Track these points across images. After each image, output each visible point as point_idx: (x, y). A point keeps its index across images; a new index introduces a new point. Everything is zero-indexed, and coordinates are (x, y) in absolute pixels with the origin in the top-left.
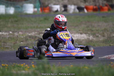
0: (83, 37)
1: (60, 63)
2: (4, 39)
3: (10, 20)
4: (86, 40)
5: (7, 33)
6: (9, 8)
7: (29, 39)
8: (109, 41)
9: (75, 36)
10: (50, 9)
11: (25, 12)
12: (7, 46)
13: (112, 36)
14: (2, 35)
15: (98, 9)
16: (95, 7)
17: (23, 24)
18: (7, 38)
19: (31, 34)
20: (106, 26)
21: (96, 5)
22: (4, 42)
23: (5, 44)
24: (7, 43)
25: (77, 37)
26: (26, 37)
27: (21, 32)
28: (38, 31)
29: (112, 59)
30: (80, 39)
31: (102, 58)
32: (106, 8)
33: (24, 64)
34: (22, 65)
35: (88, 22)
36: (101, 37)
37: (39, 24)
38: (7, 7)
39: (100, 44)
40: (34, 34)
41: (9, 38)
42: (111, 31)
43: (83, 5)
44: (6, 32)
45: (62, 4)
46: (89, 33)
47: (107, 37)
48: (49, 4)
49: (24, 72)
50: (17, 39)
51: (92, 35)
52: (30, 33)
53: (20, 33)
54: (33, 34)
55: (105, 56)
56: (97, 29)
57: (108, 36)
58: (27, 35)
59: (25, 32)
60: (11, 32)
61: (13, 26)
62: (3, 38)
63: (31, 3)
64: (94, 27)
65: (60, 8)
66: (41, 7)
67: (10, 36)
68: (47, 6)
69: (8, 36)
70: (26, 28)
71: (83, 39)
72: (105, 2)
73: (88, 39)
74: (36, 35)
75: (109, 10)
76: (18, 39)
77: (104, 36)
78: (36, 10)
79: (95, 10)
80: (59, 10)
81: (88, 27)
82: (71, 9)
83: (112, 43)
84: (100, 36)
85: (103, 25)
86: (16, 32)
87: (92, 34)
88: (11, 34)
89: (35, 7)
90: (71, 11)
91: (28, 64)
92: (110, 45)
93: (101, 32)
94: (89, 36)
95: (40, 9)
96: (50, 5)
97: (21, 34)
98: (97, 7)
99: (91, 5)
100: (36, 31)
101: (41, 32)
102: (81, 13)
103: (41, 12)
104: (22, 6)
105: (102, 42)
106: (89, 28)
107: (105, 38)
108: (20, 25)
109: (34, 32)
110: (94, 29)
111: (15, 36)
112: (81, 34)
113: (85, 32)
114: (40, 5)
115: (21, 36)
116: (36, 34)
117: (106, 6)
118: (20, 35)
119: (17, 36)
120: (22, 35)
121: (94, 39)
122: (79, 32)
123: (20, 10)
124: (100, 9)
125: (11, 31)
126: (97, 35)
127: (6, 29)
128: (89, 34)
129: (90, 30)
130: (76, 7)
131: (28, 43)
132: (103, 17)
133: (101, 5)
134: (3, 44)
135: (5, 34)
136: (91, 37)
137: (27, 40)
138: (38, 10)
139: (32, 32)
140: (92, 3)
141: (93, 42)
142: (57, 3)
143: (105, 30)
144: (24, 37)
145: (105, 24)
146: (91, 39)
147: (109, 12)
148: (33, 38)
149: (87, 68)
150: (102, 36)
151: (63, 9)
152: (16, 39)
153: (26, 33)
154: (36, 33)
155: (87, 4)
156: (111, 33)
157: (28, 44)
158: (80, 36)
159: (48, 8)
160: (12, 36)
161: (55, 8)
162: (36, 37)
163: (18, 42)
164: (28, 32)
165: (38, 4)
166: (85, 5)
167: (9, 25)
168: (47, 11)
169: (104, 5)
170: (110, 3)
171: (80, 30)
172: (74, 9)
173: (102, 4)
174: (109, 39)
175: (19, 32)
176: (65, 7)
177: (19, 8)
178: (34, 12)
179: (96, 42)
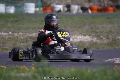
0: (87, 39)
1: (61, 66)
2: (3, 40)
3: (10, 20)
4: (89, 42)
5: (7, 34)
6: (9, 7)
7: (29, 40)
8: (114, 44)
9: (78, 37)
10: (53, 9)
11: (26, 12)
12: (6, 47)
13: (117, 38)
14: (2, 35)
15: (103, 10)
16: (99, 8)
17: (23, 24)
18: (7, 39)
19: (32, 35)
20: (111, 28)
21: (100, 6)
22: (3, 43)
23: (4, 45)
24: (6, 44)
25: (80, 39)
26: (26, 38)
27: (22, 32)
29: (116, 62)
30: (83, 42)
31: (106, 61)
32: (111, 8)
33: (24, 66)
34: (22, 67)
35: (92, 23)
36: (105, 39)
37: (40, 24)
38: (7, 6)
39: (104, 46)
41: (8, 39)
42: (116, 33)
43: (87, 5)
44: (5, 32)
46: (93, 35)
47: (111, 39)
48: (51, 3)
49: (23, 74)
50: (17, 40)
51: (96, 37)
52: (30, 34)
54: (34, 35)
55: (109, 60)
56: (101, 30)
57: (113, 38)
58: (27, 36)
60: (10, 33)
61: (13, 26)
62: (2, 38)
63: (32, 2)
64: (98, 28)
65: (63, 8)
66: (43, 6)
67: (9, 36)
68: (50, 5)
69: (7, 37)
70: (27, 29)
71: (86, 41)
72: (110, 3)
73: (92, 41)
75: (114, 11)
76: (18, 40)
77: (108, 38)
78: (38, 9)
79: (99, 10)
80: (62, 10)
81: (91, 28)
82: (74, 9)
83: (117, 46)
84: (104, 38)
85: (108, 27)
86: (16, 32)
88: (11, 34)
89: (36, 7)
90: (75, 12)
91: (27, 67)
92: (115, 48)
93: (106, 34)
94: (93, 38)
95: (41, 9)
96: (52, 5)
97: (21, 35)
98: (102, 8)
99: (96, 6)
102: (85, 13)
103: (42, 12)
104: (23, 5)
105: (107, 44)
107: (109, 40)
108: (20, 25)
109: (35, 33)
110: (98, 31)
111: (15, 37)
112: (85, 35)
113: (89, 34)
114: (41, 5)
115: (21, 37)
116: (37, 35)
117: (112, 6)
118: (20, 36)
119: (17, 37)
120: (23, 36)
121: (98, 41)
122: (83, 33)
123: (20, 9)
124: (105, 9)
125: (11, 31)
126: (101, 37)
127: (5, 29)
128: (92, 36)
129: (94, 31)
130: (80, 7)
131: (29, 44)
132: (108, 18)
133: (106, 5)
134: (1, 45)
135: (5, 34)
136: (95, 39)
137: (27, 41)
138: (40, 9)
139: (32, 33)
140: (96, 3)
141: (97, 45)
142: (60, 2)
143: (110, 32)
144: (24, 38)
145: (110, 26)
146: (95, 41)
147: (115, 13)
148: (33, 39)
149: (89, 71)
151: (66, 9)
152: (16, 40)
153: (26, 34)
155: (91, 4)
156: (116, 35)
157: (28, 45)
158: (83, 38)
159: (50, 7)
160: (11, 36)
161: (58, 8)
163: (17, 43)
164: (28, 33)
165: (40, 3)
166: (89, 5)
167: (9, 25)
168: (49, 11)
169: (109, 6)
170: (116, 4)
171: (83, 32)
172: (78, 10)
174: (113, 41)
175: (19, 33)
176: (68, 7)
177: (20, 7)
178: (36, 11)
179: (100, 44)
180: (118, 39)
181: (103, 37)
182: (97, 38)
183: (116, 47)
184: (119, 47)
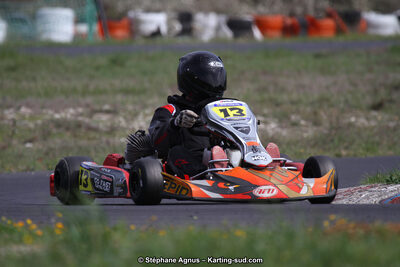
7: (54, 131)
8: (336, 141)
10: (133, 27)
11: (45, 37)
13: (346, 121)
15: (301, 27)
16: (289, 21)
17: (34, 79)
19: (63, 115)
20: (327, 88)
21: (292, 15)
26: (43, 124)
27: (28, 105)
28: (87, 106)
32: (329, 23)
35: (265, 73)
36: (307, 126)
37: (92, 77)
40: (72, 115)
42: (342, 105)
43: (248, 13)
45: (175, 10)
46: (266, 111)
47: (327, 124)
48: (128, 9)
50: (13, 132)
51: (277, 120)
52: (57, 112)
53: (23, 110)
54: (69, 116)
56: (295, 96)
57: (331, 123)
58: (47, 117)
59: (43, 107)
63: (65, 5)
64: (283, 90)
65: (169, 22)
66: (100, 19)
68: (124, 15)
70: (47, 94)
72: (325, 4)
74: (80, 118)
75: (338, 31)
76: (17, 132)
77: (317, 123)
78: (83, 28)
79: (289, 30)
80: (164, 29)
82: (205, 26)
83: (346, 148)
84: (303, 122)
85: (317, 84)
86: (9, 107)
87: (275, 116)
89: (79, 20)
90: (207, 36)
92: (339, 156)
93: (309, 109)
94: (265, 123)
95: (96, 27)
96: (131, 14)
97: (27, 116)
98: (296, 20)
99: (277, 15)
100: (80, 105)
101: (97, 107)
102: (242, 41)
103: (99, 38)
104: (34, 17)
105: (312, 143)
106: (266, 96)
107: (321, 128)
108: (24, 84)
109: (74, 108)
110: (285, 97)
111: (6, 122)
114: (96, 14)
115: (26, 122)
116: (81, 115)
117: (329, 15)
118: (23, 117)
119: (14, 121)
120: (32, 118)
121: (285, 133)
123: (25, 30)
124: (309, 26)
126: (293, 118)
128: (264, 115)
129: (271, 100)
130: (223, 19)
131: (52, 146)
132: (318, 56)
133: (311, 13)
136: (272, 127)
137: (46, 135)
138: (91, 29)
139: (67, 107)
140: (278, 6)
141: (280, 144)
142: (158, 5)
143: (323, 101)
144: (36, 125)
145: (324, 81)
146: (271, 133)
147: (341, 39)
148: (68, 129)
150: (310, 124)
151: (178, 27)
152: (10, 133)
153: (44, 111)
154: (80, 110)
155: (262, 9)
156: (343, 111)
157: (51, 149)
159: (125, 22)
161: (151, 22)
162: (79, 125)
163: (15, 142)
164: (51, 107)
165: (90, 8)
166: (254, 12)
168: (120, 33)
169: (321, 15)
170: (342, 8)
172: (218, 29)
173: (316, 10)
174: (334, 132)
175: (19, 108)
176: (186, 18)
177: (22, 21)
178: (77, 36)
179: (288, 144)
180: (350, 125)
181: (298, 117)
182: (280, 121)
183: (344, 153)
184: (352, 153)
